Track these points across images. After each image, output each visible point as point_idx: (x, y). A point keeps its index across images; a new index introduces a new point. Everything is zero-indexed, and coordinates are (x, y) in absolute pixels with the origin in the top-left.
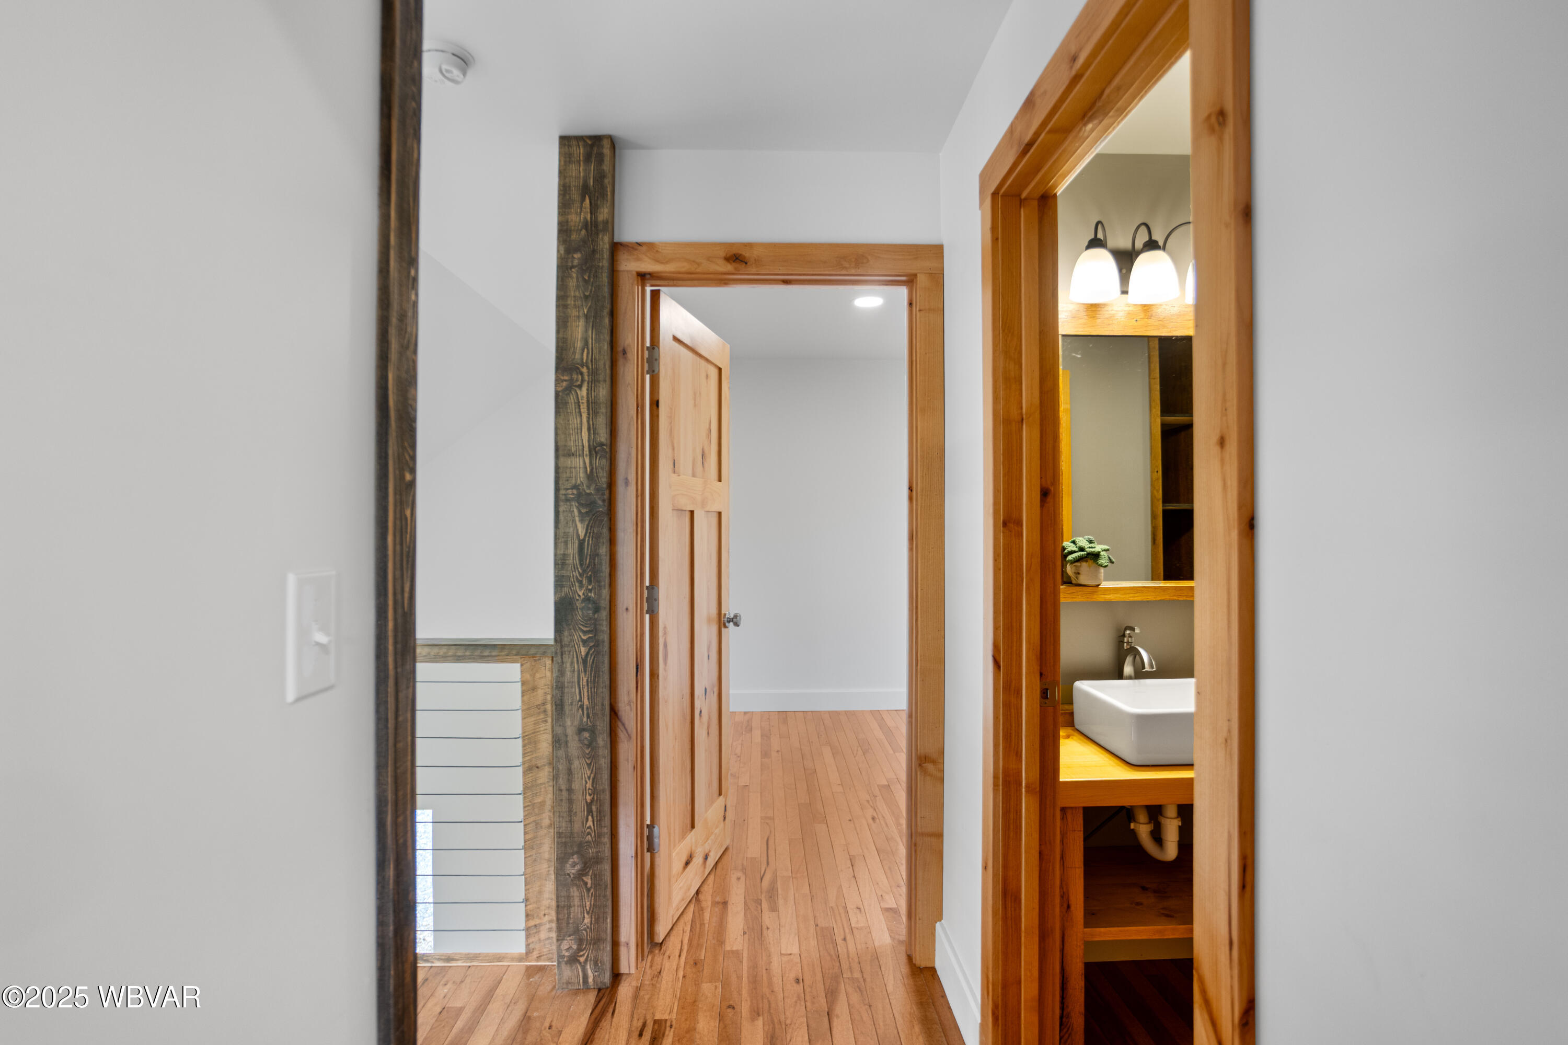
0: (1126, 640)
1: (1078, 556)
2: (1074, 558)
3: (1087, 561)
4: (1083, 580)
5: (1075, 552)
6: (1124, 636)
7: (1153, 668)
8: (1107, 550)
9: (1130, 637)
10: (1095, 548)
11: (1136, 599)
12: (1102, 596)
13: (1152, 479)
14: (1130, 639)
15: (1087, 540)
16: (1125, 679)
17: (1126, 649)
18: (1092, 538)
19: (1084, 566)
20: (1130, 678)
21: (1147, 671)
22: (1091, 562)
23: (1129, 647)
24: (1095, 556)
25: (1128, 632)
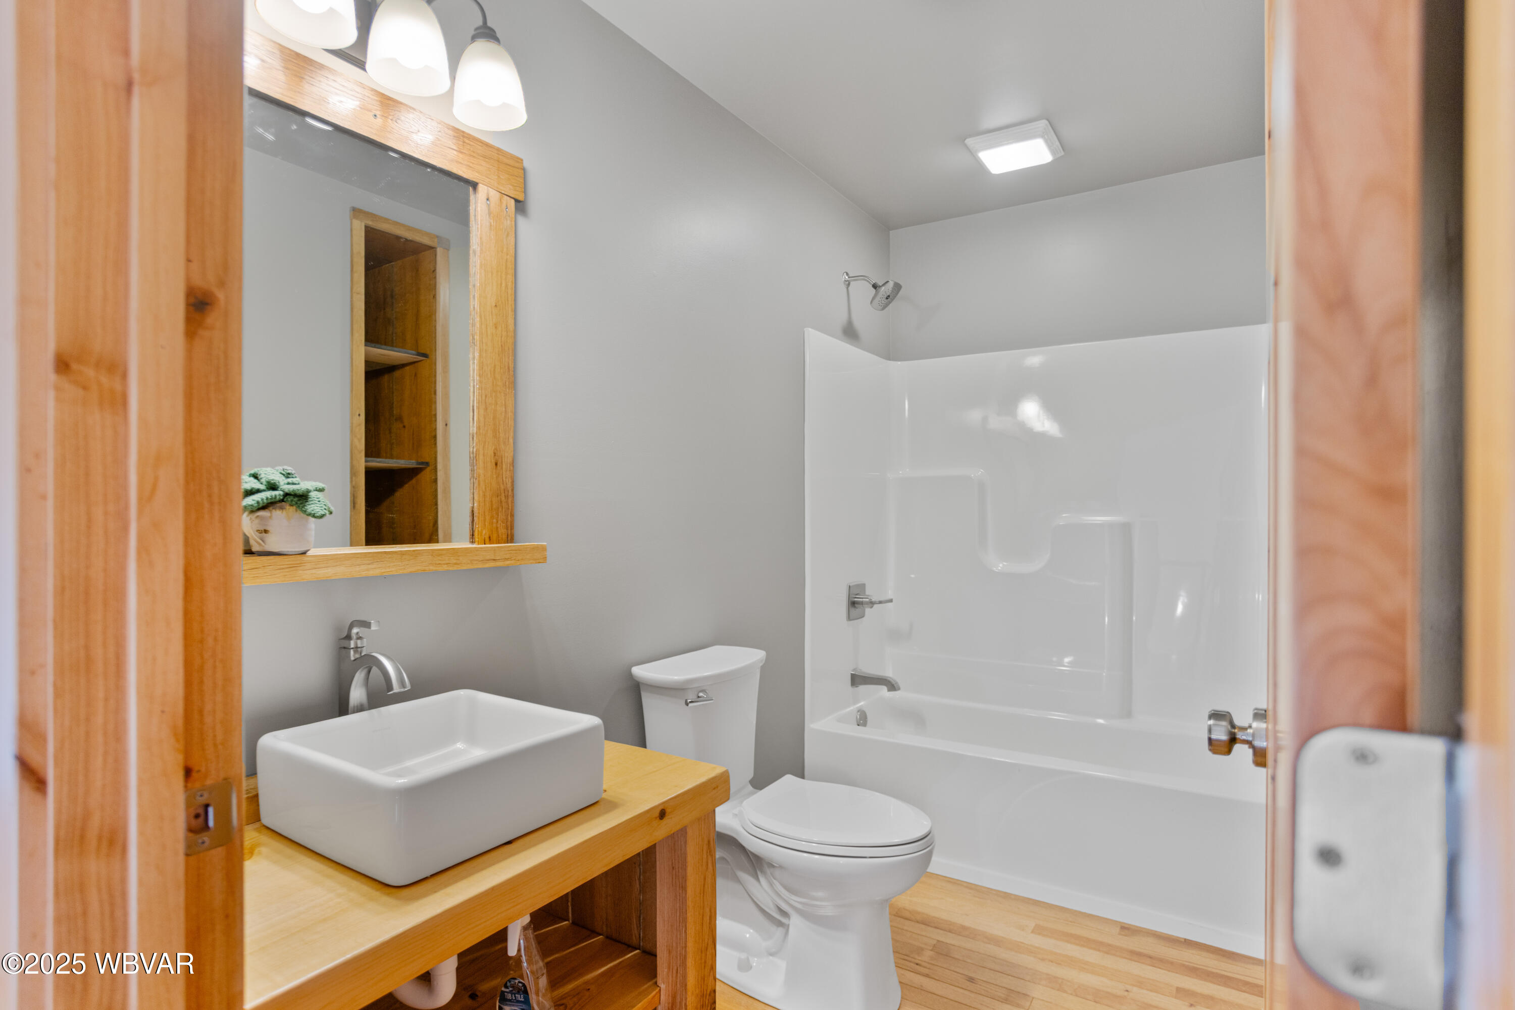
0: (352, 645)
1: (267, 499)
2: (258, 502)
3: (282, 508)
4: (273, 543)
5: (259, 491)
6: (348, 637)
7: (403, 686)
8: (321, 490)
9: (360, 638)
10: (299, 484)
11: (371, 573)
12: (314, 571)
13: (352, 423)
14: (359, 642)
15: (281, 473)
16: (354, 712)
17: (355, 660)
18: (290, 469)
19: (278, 518)
20: (360, 709)
21: (395, 694)
22: (290, 510)
23: (357, 656)
24: (300, 499)
25: (355, 630)
